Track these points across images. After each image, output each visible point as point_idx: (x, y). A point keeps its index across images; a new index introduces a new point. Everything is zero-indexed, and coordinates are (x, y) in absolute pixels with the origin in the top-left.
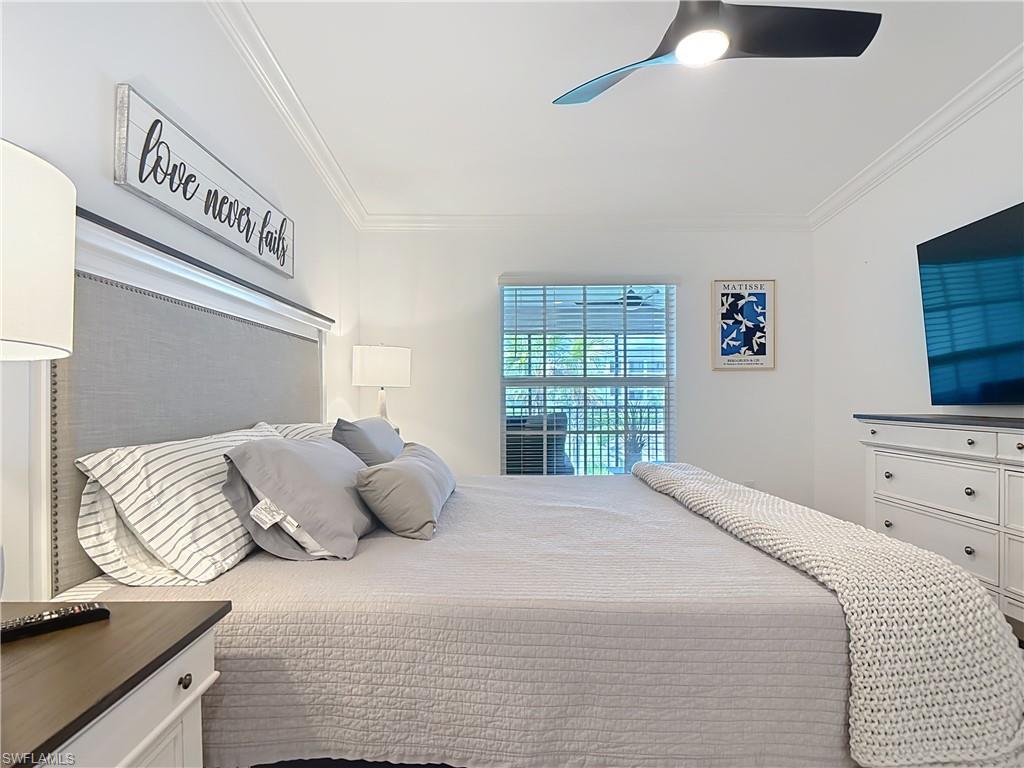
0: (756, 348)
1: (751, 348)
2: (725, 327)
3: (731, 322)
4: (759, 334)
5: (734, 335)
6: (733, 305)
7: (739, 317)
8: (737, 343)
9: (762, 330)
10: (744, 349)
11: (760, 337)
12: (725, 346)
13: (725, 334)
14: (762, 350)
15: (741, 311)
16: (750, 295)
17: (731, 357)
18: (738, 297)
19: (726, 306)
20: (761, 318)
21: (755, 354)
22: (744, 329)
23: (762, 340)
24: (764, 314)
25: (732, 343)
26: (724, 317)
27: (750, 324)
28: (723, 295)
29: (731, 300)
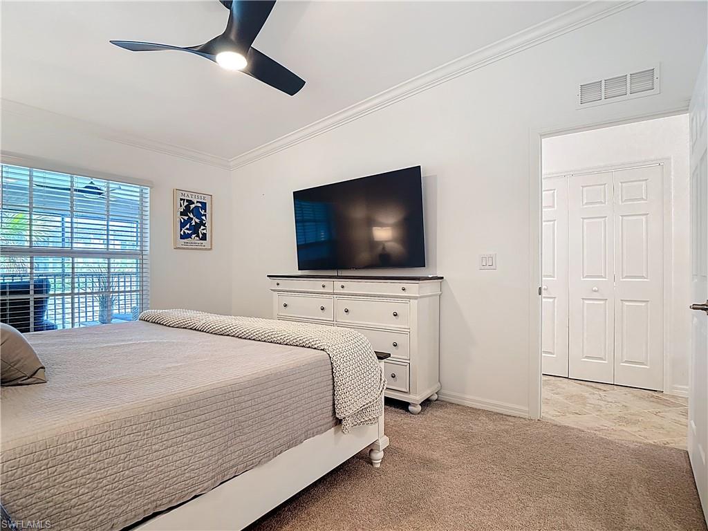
0: (201, 236)
1: (198, 236)
2: (183, 221)
3: (186, 218)
4: (202, 227)
5: (188, 226)
6: (187, 207)
7: (191, 216)
8: (190, 232)
9: (204, 225)
10: (194, 236)
11: (203, 230)
12: (182, 233)
13: (183, 225)
14: (204, 237)
15: (192, 211)
16: (197, 202)
17: (186, 240)
18: (191, 202)
19: (183, 207)
20: (204, 218)
21: (201, 239)
22: (194, 224)
23: (204, 231)
24: (205, 215)
25: (186, 231)
26: (182, 214)
27: (197, 221)
28: (181, 199)
29: (186, 204)
